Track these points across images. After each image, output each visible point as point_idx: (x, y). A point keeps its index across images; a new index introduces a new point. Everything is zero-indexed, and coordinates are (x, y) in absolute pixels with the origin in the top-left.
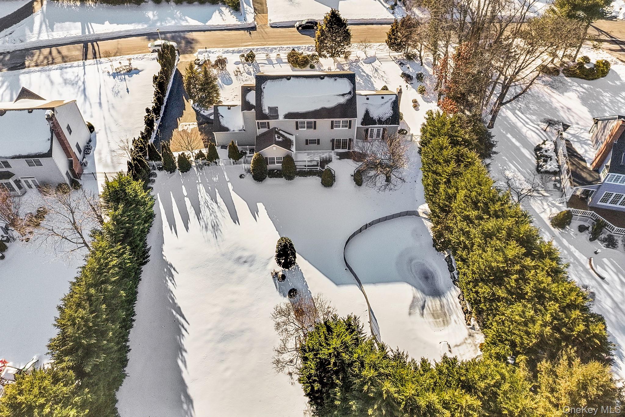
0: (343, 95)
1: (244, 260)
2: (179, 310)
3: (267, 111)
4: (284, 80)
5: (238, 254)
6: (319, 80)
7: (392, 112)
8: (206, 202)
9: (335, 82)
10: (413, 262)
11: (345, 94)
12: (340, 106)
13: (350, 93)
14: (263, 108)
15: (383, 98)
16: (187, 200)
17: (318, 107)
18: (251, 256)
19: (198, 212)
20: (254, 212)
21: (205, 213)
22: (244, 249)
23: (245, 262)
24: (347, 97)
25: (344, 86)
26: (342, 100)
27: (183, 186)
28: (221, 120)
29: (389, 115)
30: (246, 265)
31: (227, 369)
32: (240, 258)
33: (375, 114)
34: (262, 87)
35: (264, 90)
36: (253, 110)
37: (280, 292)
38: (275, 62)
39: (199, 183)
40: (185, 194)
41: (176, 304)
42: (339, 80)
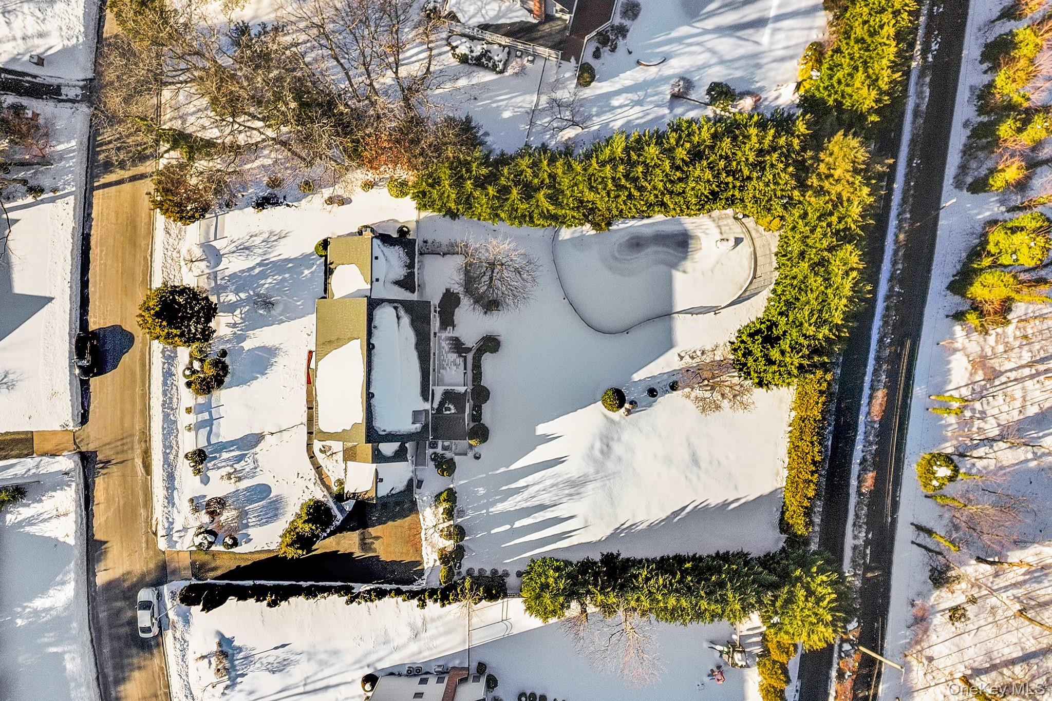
0: (398, 318)
1: (605, 448)
2: (675, 514)
3: (418, 426)
4: (373, 401)
5: (597, 454)
6: (374, 351)
7: (397, 247)
8: (526, 500)
9: (380, 328)
10: (617, 255)
11: (397, 315)
12: (413, 323)
13: (396, 308)
14: (413, 431)
15: (376, 258)
16: (517, 524)
17: (414, 355)
18: (601, 440)
19: (542, 507)
20: (546, 439)
21: (545, 499)
22: (592, 447)
23: (608, 446)
24: (402, 312)
25: (385, 315)
26: (406, 320)
27: (493, 532)
28: (398, 490)
29: (401, 252)
30: (611, 443)
31: (727, 458)
32: (602, 452)
33: (400, 272)
34: (383, 433)
35: (388, 430)
36: (407, 445)
37: (650, 406)
38: (206, 416)
39: (488, 512)
40: (508, 527)
41: (668, 517)
42: (376, 322)
